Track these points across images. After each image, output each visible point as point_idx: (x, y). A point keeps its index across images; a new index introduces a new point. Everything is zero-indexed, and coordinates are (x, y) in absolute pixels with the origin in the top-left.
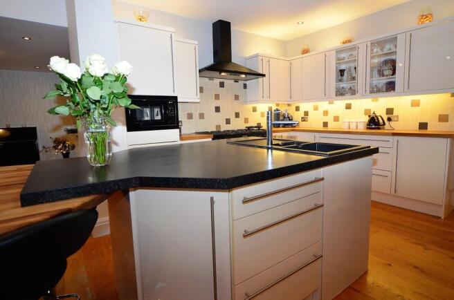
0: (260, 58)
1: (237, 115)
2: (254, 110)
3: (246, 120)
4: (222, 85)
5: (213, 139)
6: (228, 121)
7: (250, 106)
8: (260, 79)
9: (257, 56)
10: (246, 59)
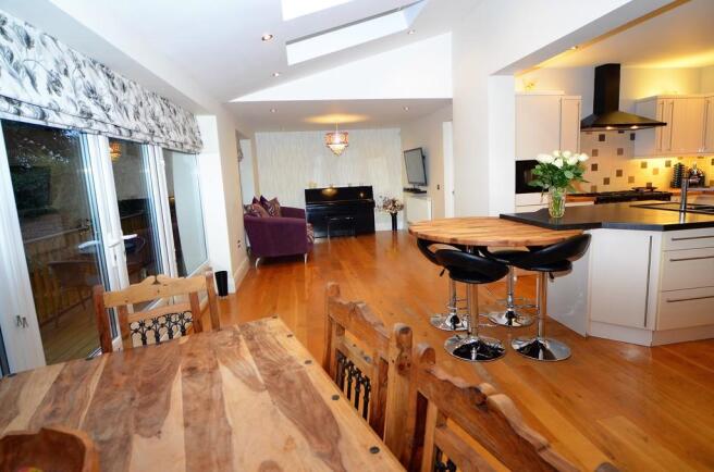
0: (659, 101)
1: (619, 173)
2: (644, 166)
3: (631, 180)
4: (602, 138)
5: (596, 203)
6: (607, 181)
7: (638, 162)
8: (658, 129)
9: (655, 99)
10: (636, 103)
